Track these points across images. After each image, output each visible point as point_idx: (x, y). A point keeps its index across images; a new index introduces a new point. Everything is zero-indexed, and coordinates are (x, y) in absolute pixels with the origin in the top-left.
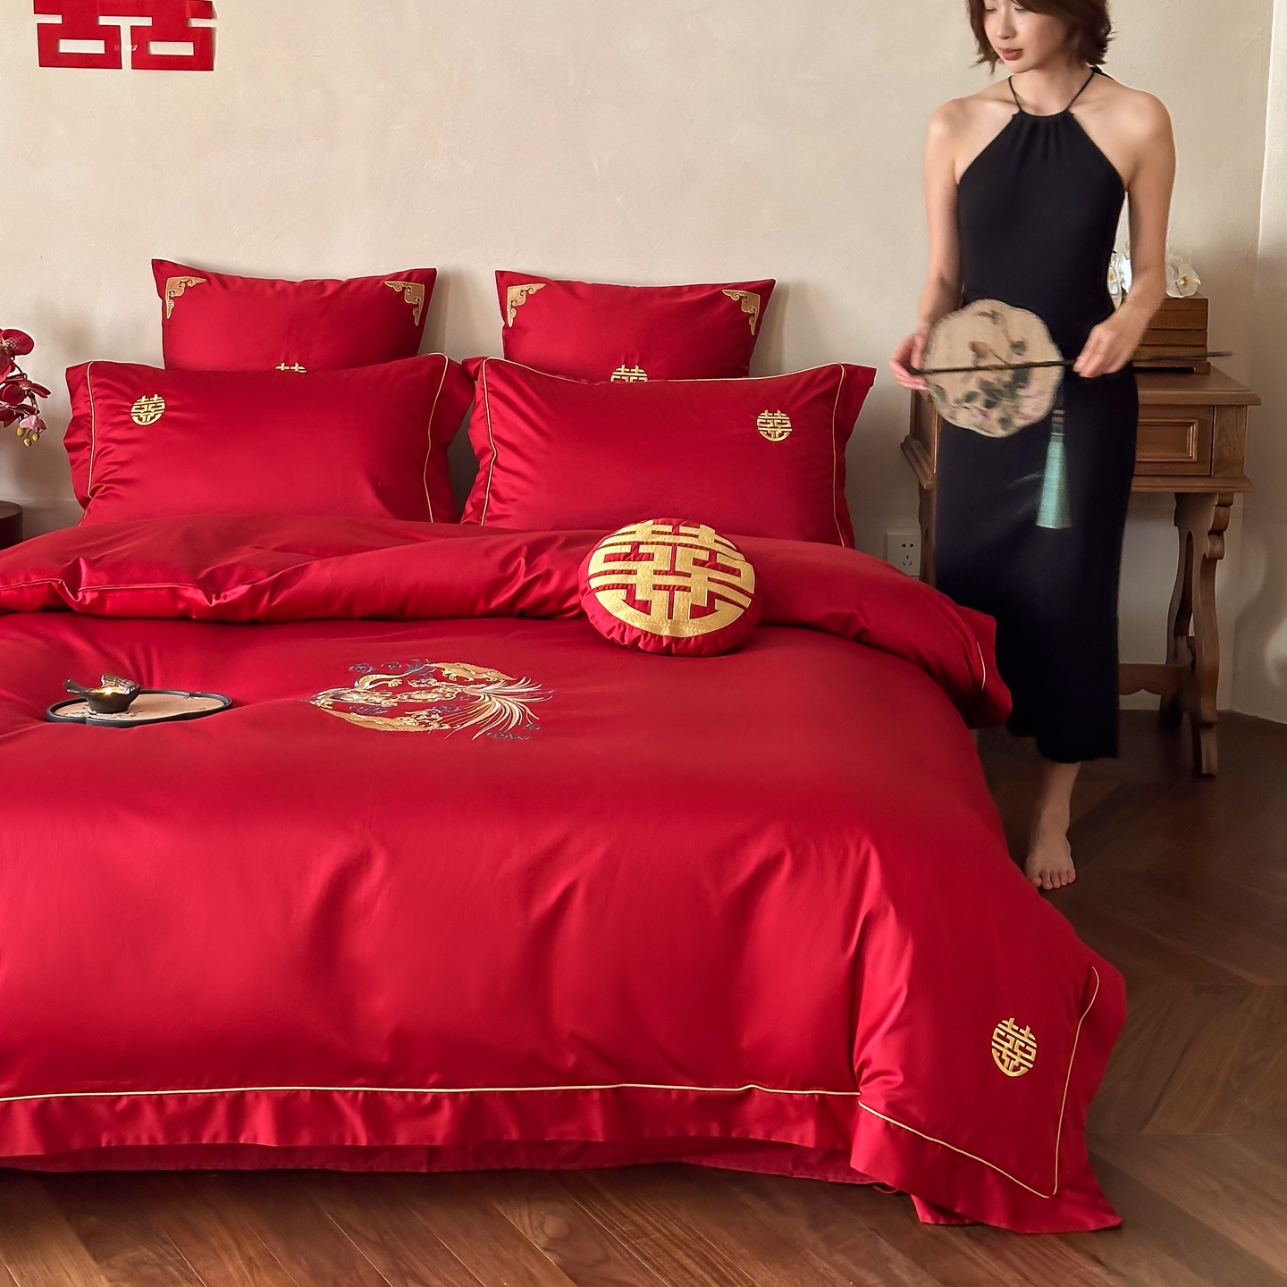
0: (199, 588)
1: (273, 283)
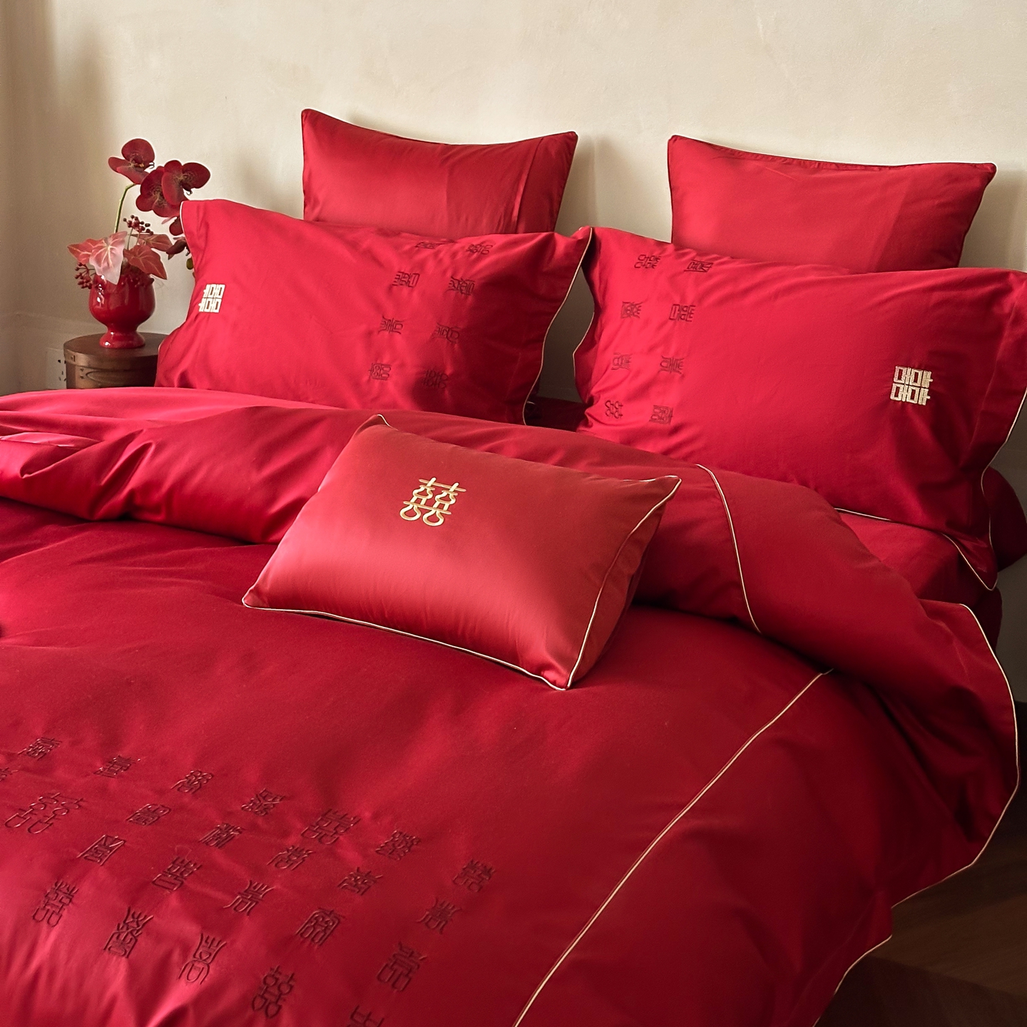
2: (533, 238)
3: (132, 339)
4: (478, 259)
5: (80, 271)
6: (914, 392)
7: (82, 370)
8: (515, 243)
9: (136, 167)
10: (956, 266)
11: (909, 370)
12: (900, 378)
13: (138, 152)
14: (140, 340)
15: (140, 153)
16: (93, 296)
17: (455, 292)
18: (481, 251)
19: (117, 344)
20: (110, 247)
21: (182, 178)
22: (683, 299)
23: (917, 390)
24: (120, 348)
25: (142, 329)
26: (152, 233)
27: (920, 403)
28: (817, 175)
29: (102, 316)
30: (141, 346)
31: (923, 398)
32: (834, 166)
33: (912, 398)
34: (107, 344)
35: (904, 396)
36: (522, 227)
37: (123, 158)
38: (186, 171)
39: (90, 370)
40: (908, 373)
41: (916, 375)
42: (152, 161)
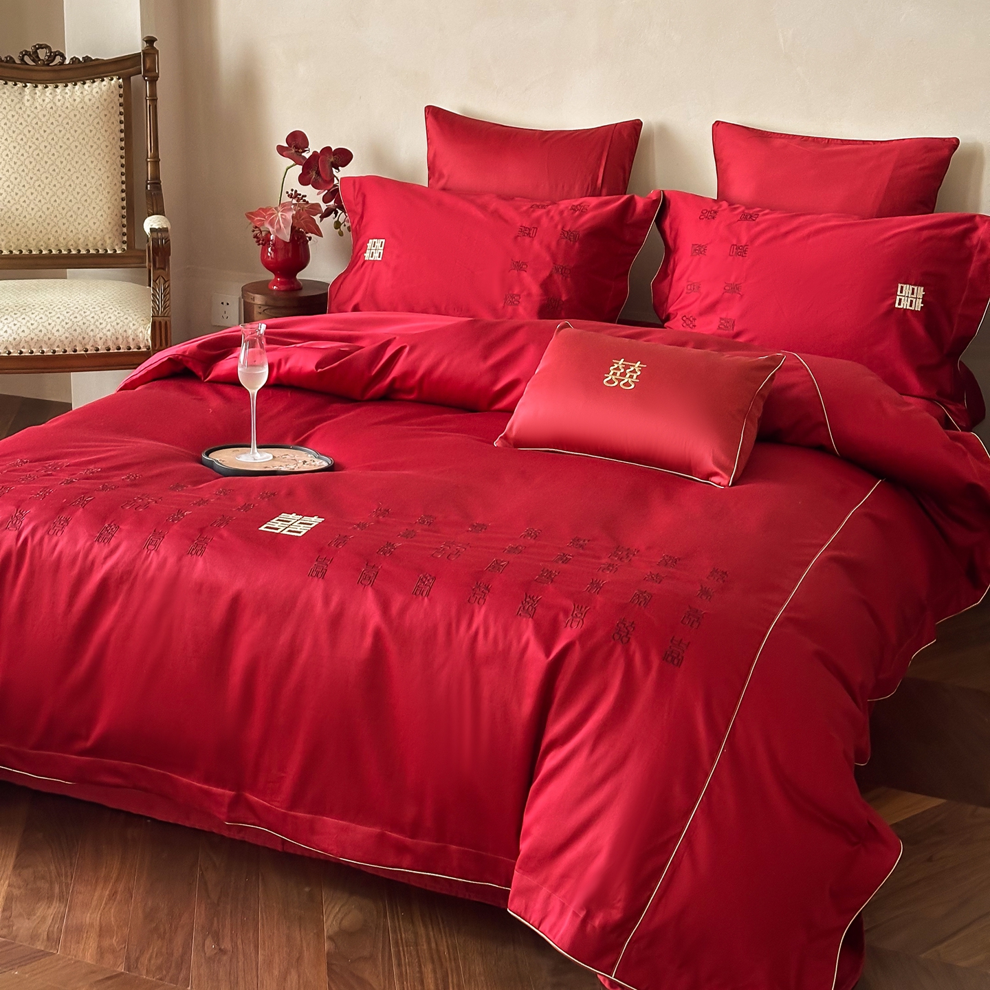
2: (619, 199)
3: (293, 283)
4: (580, 216)
5: (255, 232)
6: (912, 301)
7: (260, 307)
8: (607, 203)
9: (296, 152)
10: (932, 212)
11: (908, 286)
12: (901, 292)
13: (297, 141)
14: (299, 284)
15: (299, 141)
16: (264, 251)
17: (565, 240)
18: (580, 210)
19: (283, 287)
20: (280, 214)
21: (332, 159)
22: (739, 240)
23: (914, 300)
24: (285, 291)
25: (300, 276)
26: (308, 202)
27: (916, 309)
28: (828, 149)
29: (269, 266)
30: (300, 289)
31: (918, 305)
32: (839, 142)
33: (911, 306)
34: (275, 287)
35: (905, 304)
36: (604, 191)
37: (287, 146)
38: (336, 154)
39: (267, 307)
40: (907, 288)
41: (913, 289)
42: (307, 147)
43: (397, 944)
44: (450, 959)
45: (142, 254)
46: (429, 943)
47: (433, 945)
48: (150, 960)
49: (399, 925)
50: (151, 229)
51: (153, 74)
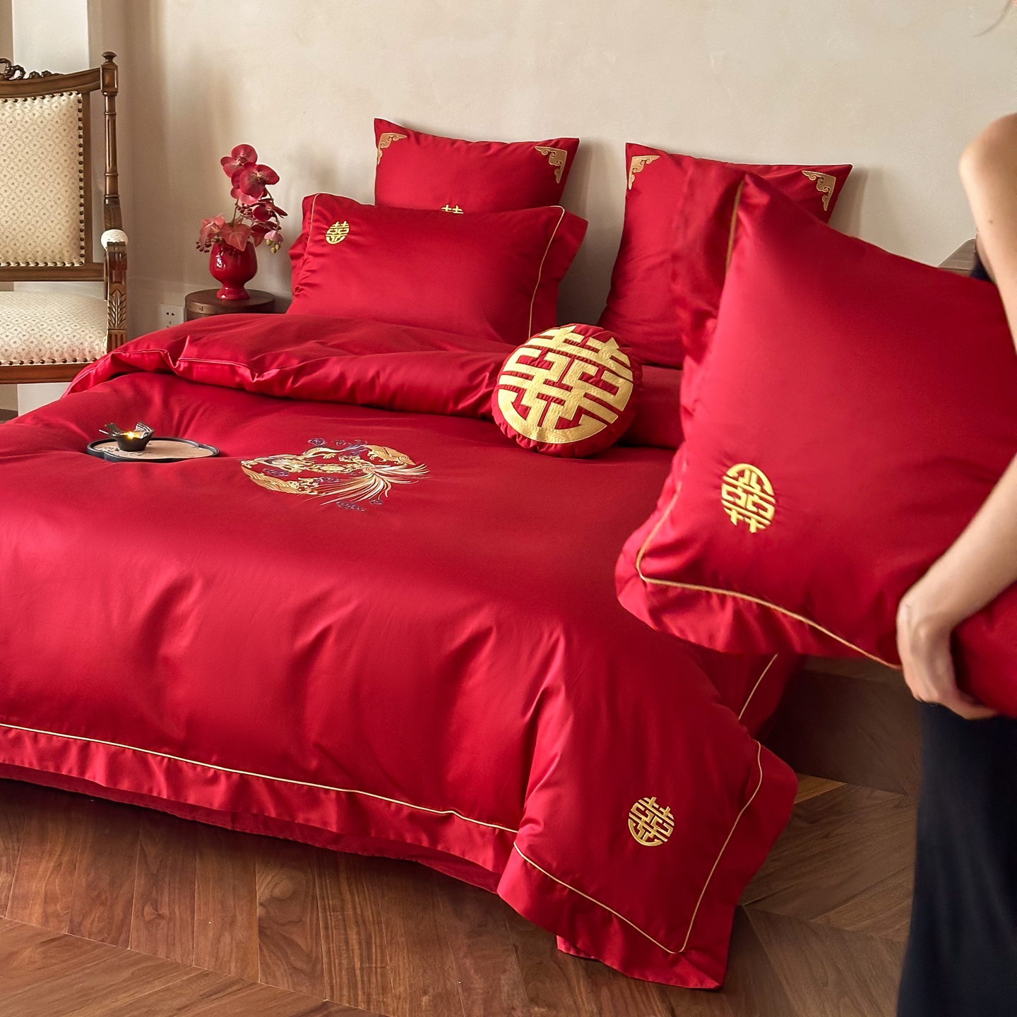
0: (249, 368)
1: (454, 142)
3: (241, 293)
14: (247, 294)
16: (214, 262)
19: (230, 296)
24: (232, 299)
29: (219, 276)
34: (223, 296)
43: (324, 908)
44: (374, 923)
45: (99, 268)
46: (354, 908)
47: (359, 911)
48: (92, 924)
49: (327, 892)
50: (108, 243)
51: (113, 90)
